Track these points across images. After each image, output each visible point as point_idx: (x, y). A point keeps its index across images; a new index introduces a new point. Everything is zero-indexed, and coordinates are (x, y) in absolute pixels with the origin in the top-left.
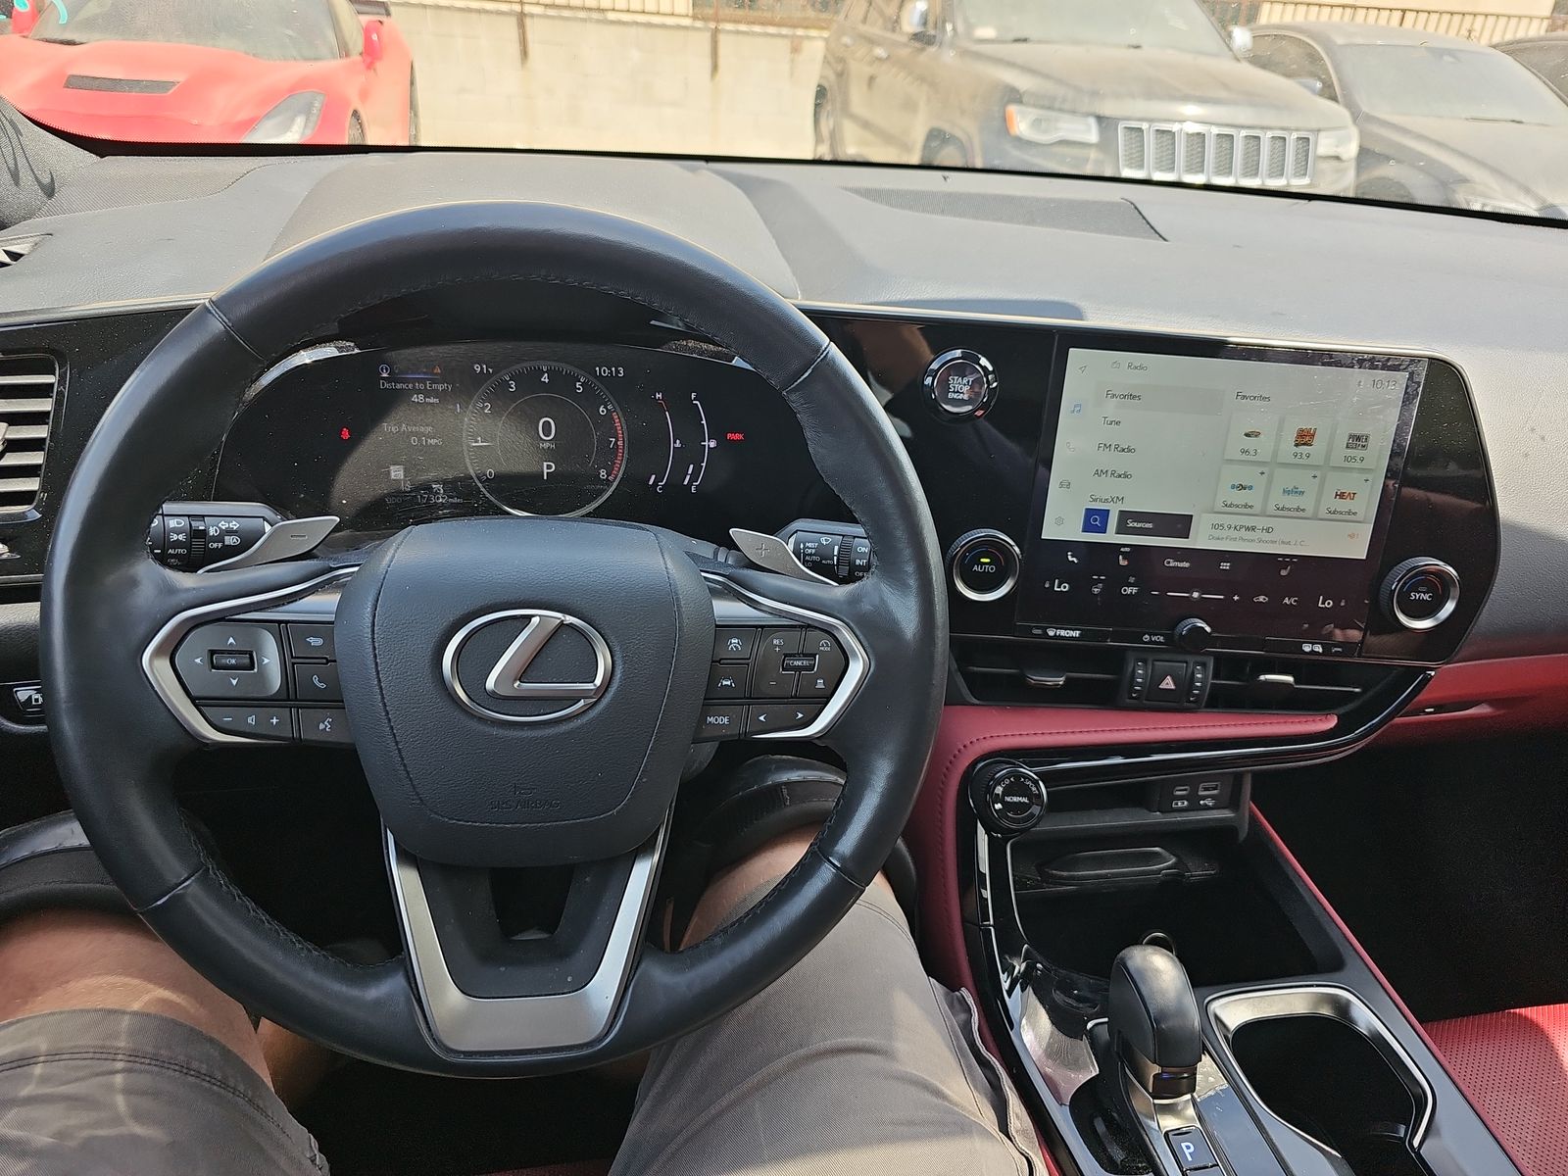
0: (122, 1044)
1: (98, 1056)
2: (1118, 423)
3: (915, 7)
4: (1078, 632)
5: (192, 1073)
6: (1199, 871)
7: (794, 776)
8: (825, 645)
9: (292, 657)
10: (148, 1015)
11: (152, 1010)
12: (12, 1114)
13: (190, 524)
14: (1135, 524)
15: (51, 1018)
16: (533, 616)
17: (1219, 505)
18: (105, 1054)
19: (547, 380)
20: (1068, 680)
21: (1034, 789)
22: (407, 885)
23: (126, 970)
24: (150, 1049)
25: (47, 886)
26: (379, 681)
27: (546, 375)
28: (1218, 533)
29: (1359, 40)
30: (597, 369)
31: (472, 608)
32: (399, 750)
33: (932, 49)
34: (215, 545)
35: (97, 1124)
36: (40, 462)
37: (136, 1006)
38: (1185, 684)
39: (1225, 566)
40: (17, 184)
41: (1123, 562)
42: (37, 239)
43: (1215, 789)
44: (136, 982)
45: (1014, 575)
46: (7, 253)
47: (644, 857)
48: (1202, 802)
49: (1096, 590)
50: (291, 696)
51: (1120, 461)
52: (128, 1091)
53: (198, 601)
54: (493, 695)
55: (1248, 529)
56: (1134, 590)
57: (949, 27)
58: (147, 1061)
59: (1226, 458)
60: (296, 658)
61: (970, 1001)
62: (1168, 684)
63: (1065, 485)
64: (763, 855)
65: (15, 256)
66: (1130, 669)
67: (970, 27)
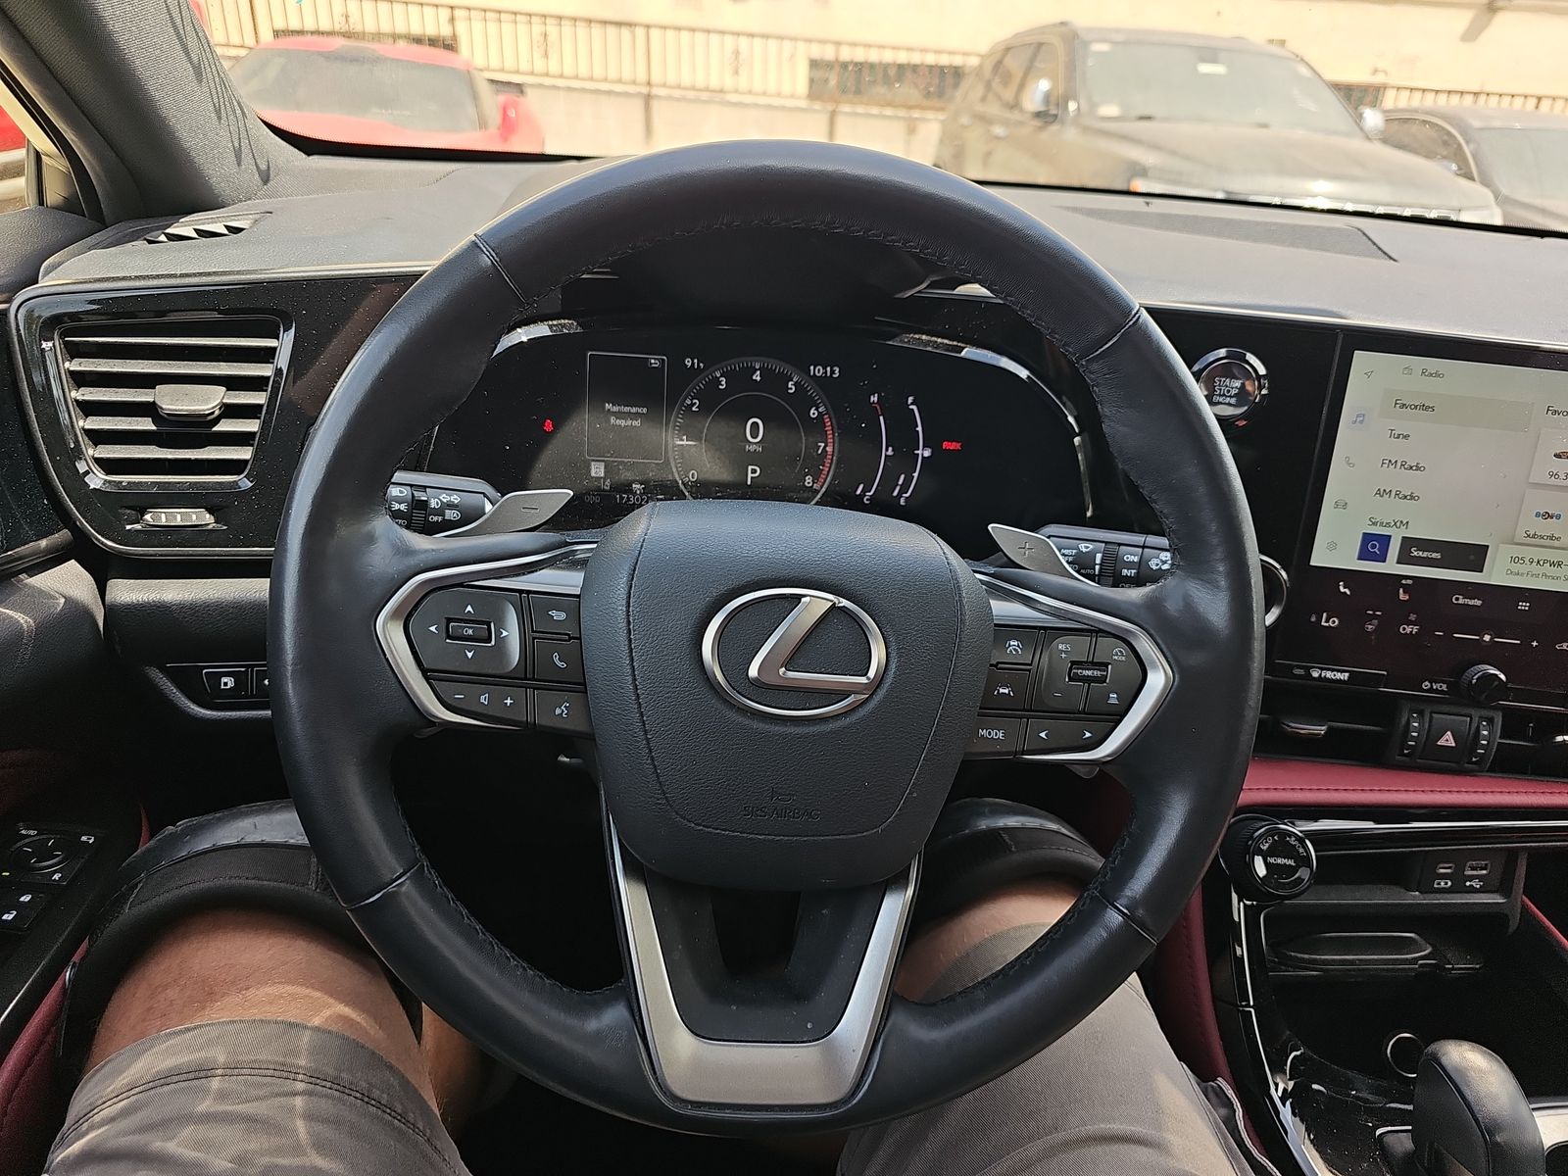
0: (302, 1063)
1: (277, 1073)
2: (1406, 437)
3: (1037, 87)
4: (1347, 674)
5: (373, 1102)
6: (1460, 965)
7: (1013, 821)
8: (1119, 653)
9: (533, 631)
10: (330, 1032)
11: (334, 1028)
12: (188, 1131)
13: (413, 494)
14: (1421, 553)
15: (231, 1027)
16: (805, 596)
17: (1520, 535)
18: (286, 1072)
19: (758, 378)
20: (1330, 729)
21: (1301, 850)
22: (634, 903)
23: (306, 980)
24: (331, 1072)
25: (233, 881)
26: (632, 660)
27: (758, 372)
28: (1516, 567)
29: (1497, 124)
30: (812, 368)
31: (736, 583)
32: (648, 740)
33: (1054, 128)
34: (435, 519)
35: (278, 1151)
36: (256, 430)
37: (316, 1021)
38: (1468, 742)
39: (1524, 606)
40: (239, 164)
41: (1403, 596)
42: (257, 216)
43: (1482, 869)
44: (317, 994)
45: (1279, 604)
46: (226, 226)
47: (896, 889)
48: (1468, 884)
49: (1370, 627)
50: (528, 675)
51: (1405, 482)
52: (310, 1117)
53: (437, 563)
54: (756, 683)
55: (1552, 564)
56: (1415, 629)
57: (1072, 106)
58: (329, 1084)
59: (1531, 481)
60: (536, 632)
61: (1230, 1093)
62: (1448, 740)
63: (1342, 505)
64: (986, 906)
65: (236, 230)
66: (1404, 720)
67: (1093, 106)
